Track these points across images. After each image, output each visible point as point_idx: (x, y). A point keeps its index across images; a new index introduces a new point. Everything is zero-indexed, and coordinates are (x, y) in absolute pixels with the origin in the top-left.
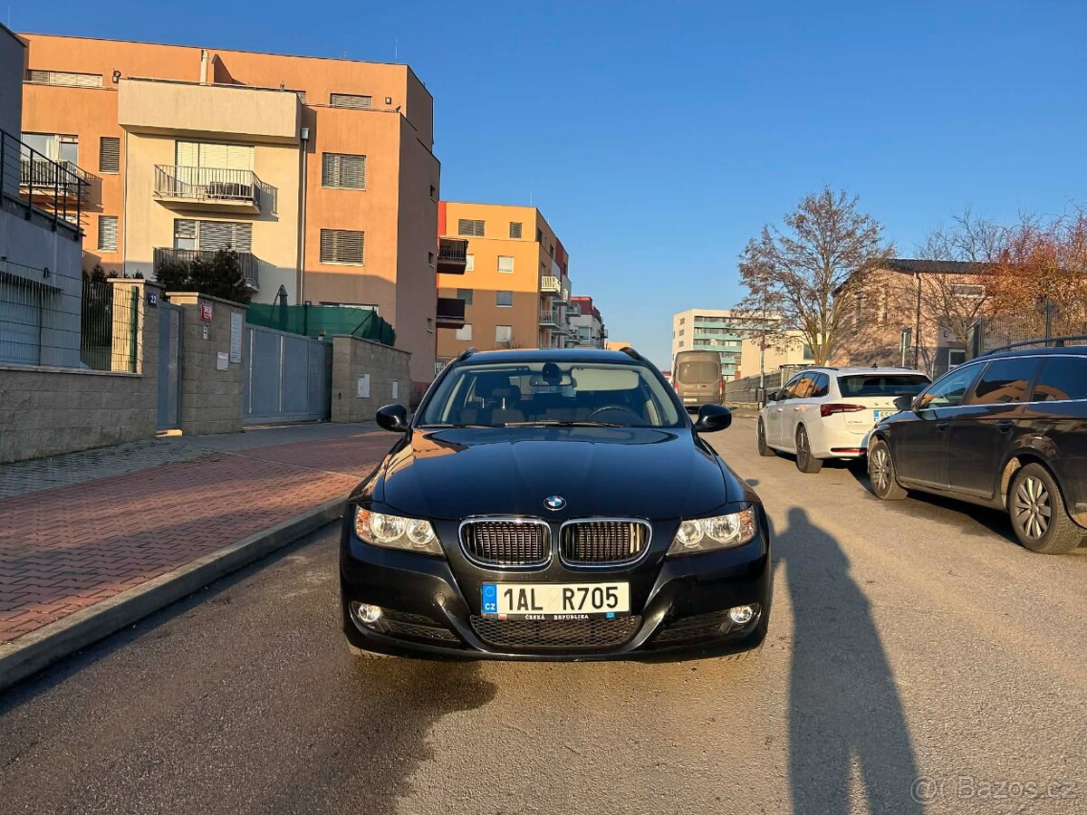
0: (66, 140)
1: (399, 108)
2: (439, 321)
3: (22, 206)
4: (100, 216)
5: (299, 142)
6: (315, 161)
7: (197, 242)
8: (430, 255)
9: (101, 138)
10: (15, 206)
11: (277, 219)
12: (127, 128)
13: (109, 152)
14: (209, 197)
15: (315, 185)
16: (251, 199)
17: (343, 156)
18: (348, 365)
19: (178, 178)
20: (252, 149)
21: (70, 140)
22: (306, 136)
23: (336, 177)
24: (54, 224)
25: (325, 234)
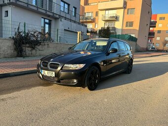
2: (149, 36)
3: (78, 23)
4: (95, 23)
5: (124, 8)
6: (126, 10)
7: (107, 26)
8: (147, 24)
9: (96, 12)
11: (119, 21)
12: (99, 9)
13: (97, 14)
16: (115, 18)
17: (131, 9)
19: (105, 16)
23: (130, 13)
25: (127, 22)
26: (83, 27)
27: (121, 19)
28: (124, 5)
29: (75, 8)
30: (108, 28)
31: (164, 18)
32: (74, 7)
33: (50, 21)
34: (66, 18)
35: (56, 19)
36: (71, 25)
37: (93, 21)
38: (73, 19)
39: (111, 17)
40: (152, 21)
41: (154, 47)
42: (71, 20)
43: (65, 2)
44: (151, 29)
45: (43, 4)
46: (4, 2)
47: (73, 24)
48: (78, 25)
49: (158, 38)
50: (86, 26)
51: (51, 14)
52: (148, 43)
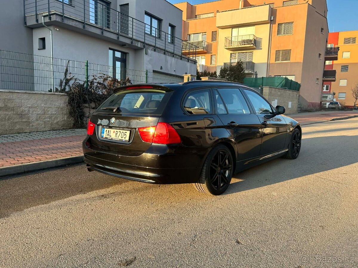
0: (203, 34)
1: (308, 1)
2: (324, 79)
3: (180, 56)
4: (211, 55)
5: (270, 21)
6: (275, 27)
7: (237, 59)
8: (320, 54)
9: (212, 32)
10: (178, 56)
11: (261, 49)
12: (218, 27)
13: (214, 36)
14: (241, 45)
15: (275, 36)
16: (253, 44)
17: (285, 23)
18: (268, 96)
19: (232, 40)
20: (254, 27)
21: (204, 34)
22: (272, 19)
23: (283, 31)
24: (188, 60)
25: (278, 52)
26: (188, 64)
27: (265, 44)
28: (270, 17)
29: (173, 27)
30: (239, 64)
31: (354, 40)
32: (170, 25)
33: (124, 54)
34: (155, 48)
35: (137, 50)
36: (166, 61)
37: (207, 51)
38: (170, 48)
39: (244, 41)
40: (329, 46)
41: (335, 100)
42: (165, 52)
43: (152, 16)
44: (328, 63)
45: (108, 21)
46: (37, 21)
47: (169, 58)
48: (179, 61)
49: (343, 83)
50: (195, 62)
51: (128, 41)
52: (323, 93)
